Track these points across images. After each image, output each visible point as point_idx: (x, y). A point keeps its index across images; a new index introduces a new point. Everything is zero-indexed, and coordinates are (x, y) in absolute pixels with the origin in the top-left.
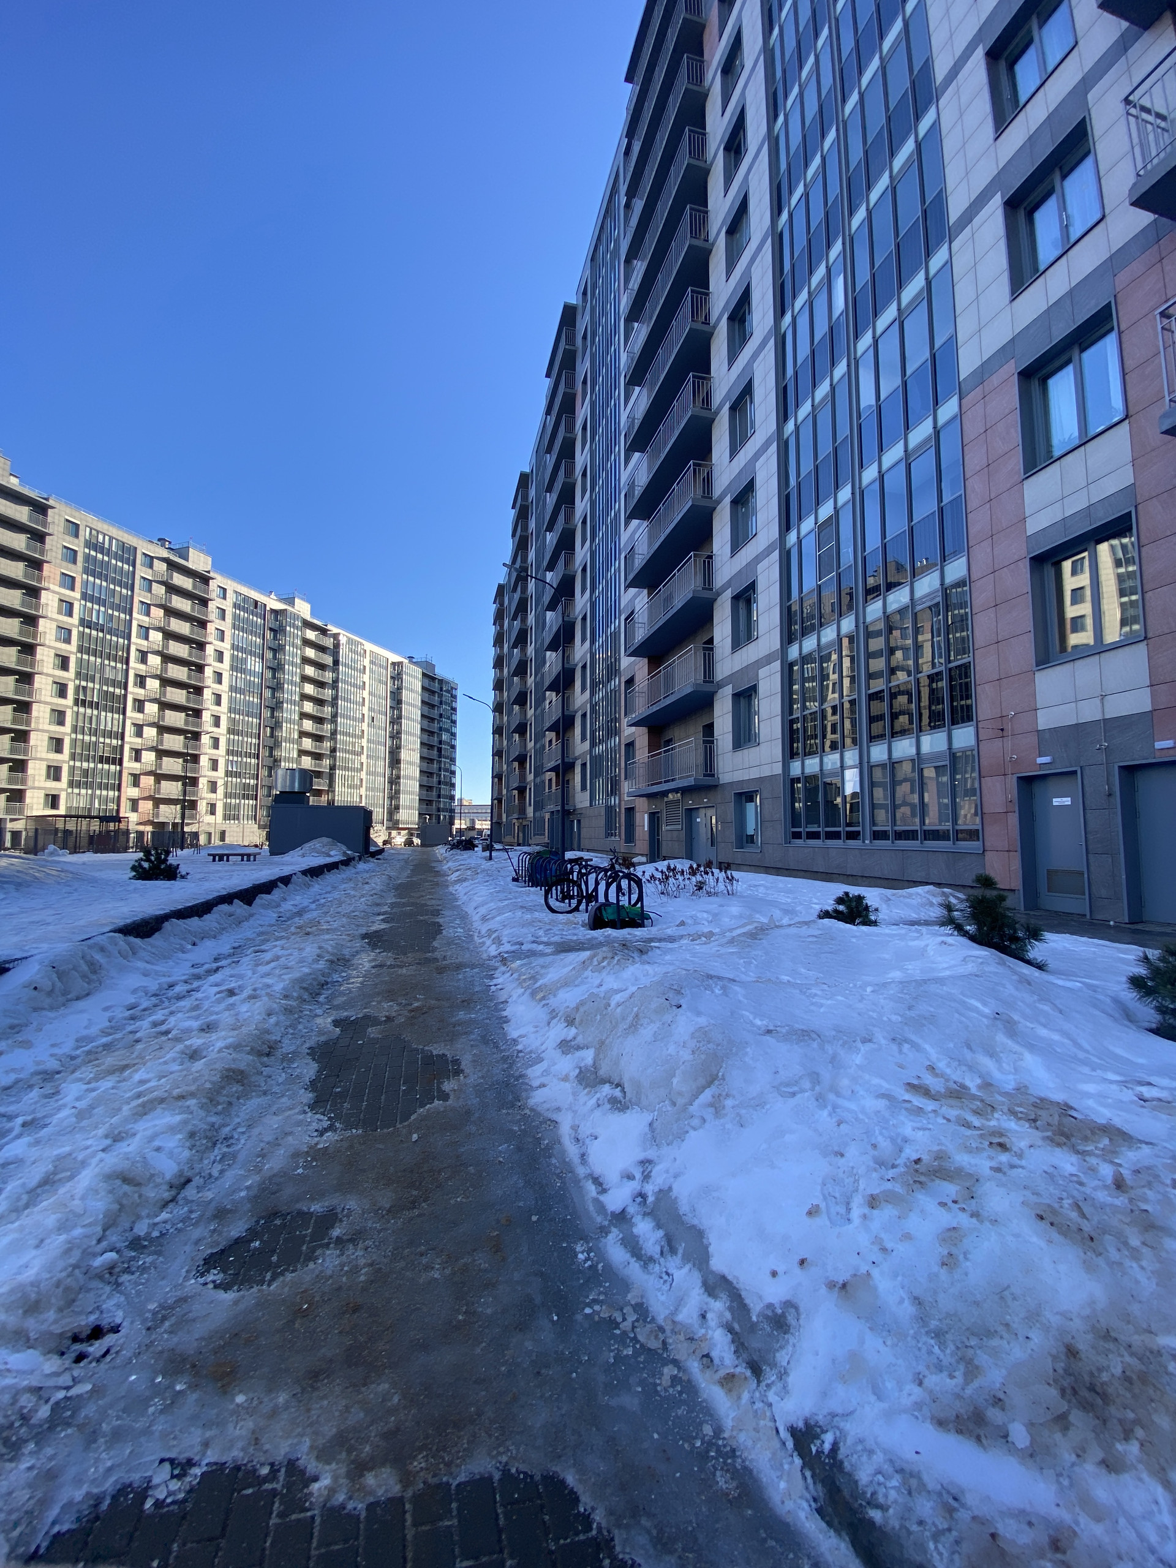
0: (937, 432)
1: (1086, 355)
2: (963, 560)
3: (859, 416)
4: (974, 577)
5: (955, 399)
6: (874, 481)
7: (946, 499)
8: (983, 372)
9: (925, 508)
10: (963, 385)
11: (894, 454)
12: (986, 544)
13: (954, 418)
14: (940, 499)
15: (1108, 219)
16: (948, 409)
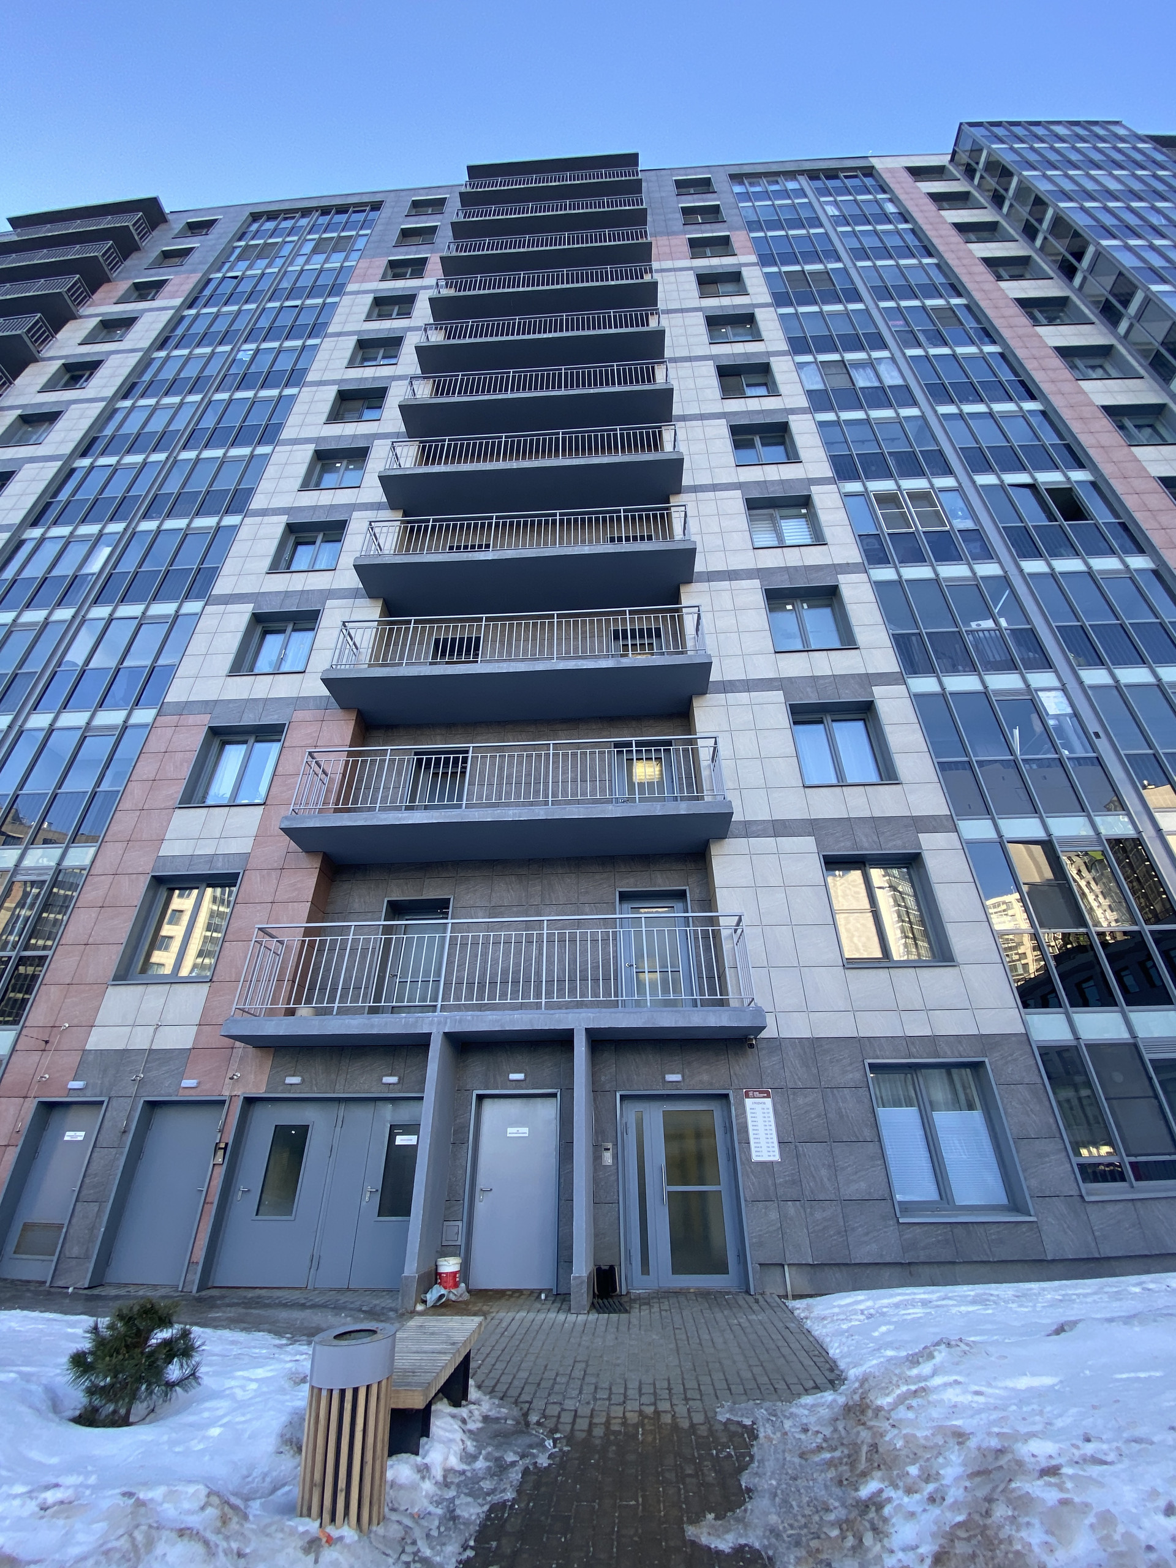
0: (125, 727)
1: (258, 745)
2: (92, 851)
3: (59, 664)
4: (93, 872)
5: (154, 712)
6: (41, 730)
7: (105, 786)
8: (185, 708)
9: (80, 783)
10: (165, 706)
11: (75, 719)
12: (121, 846)
13: (145, 726)
14: (99, 783)
15: (306, 675)
16: (143, 716)
